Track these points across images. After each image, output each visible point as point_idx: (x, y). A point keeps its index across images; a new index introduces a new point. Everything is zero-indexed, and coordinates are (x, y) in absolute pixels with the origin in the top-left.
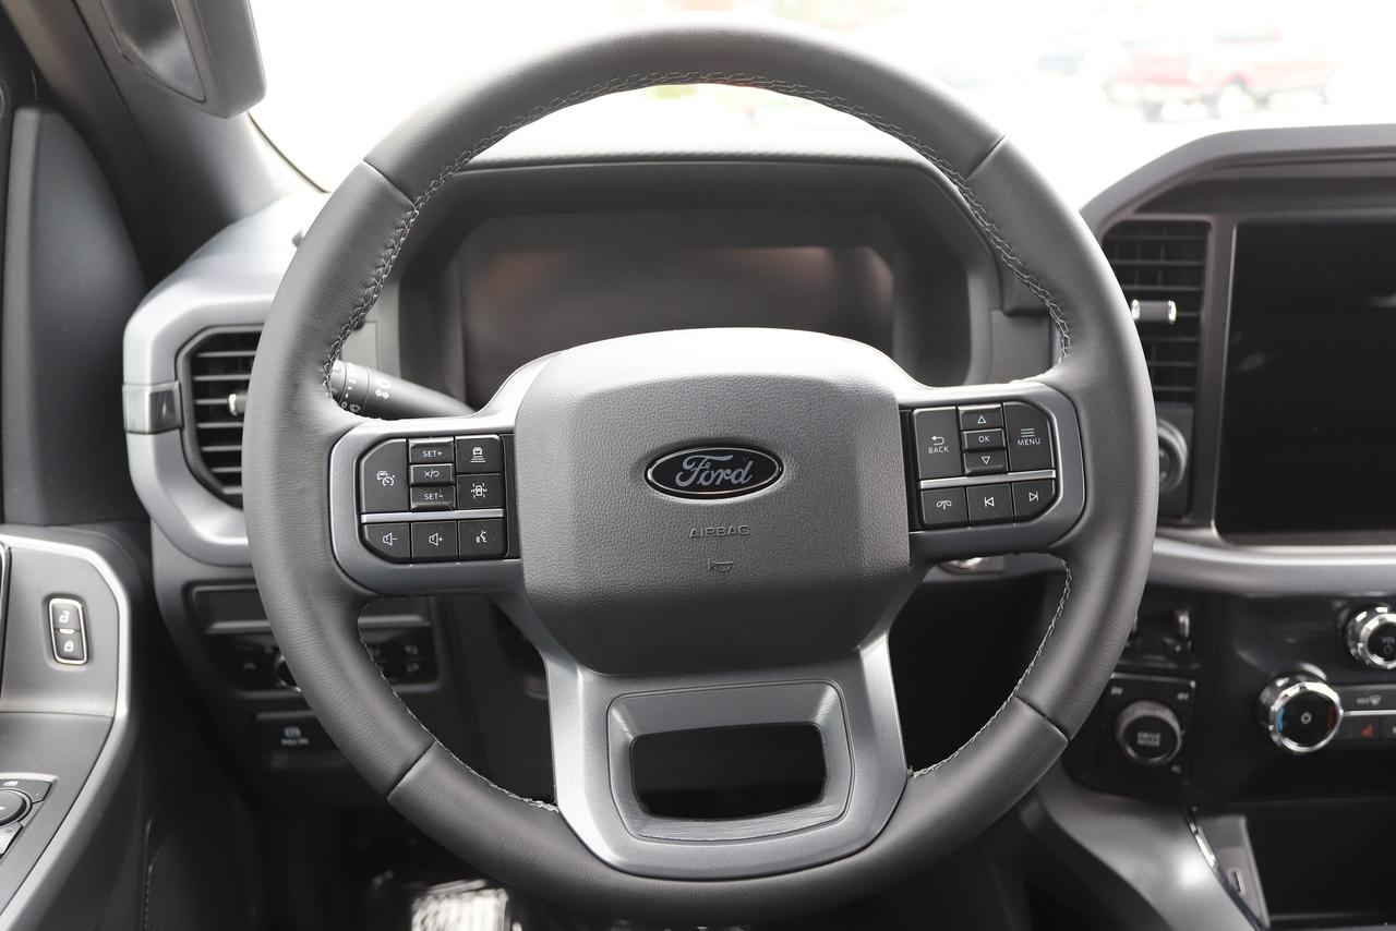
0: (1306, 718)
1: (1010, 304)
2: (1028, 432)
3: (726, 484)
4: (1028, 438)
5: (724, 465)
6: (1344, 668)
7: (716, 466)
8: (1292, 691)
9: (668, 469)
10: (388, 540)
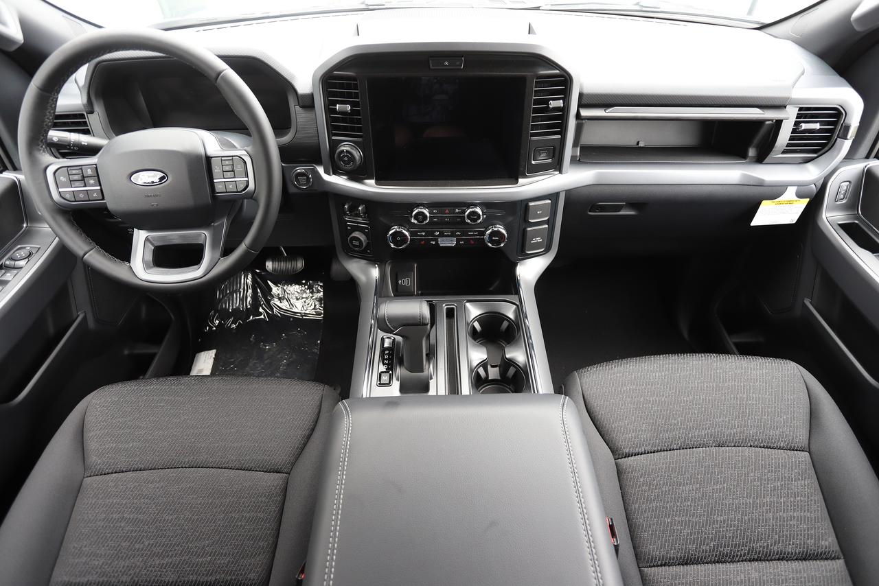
0: (399, 238)
4: (239, 168)
8: (393, 231)
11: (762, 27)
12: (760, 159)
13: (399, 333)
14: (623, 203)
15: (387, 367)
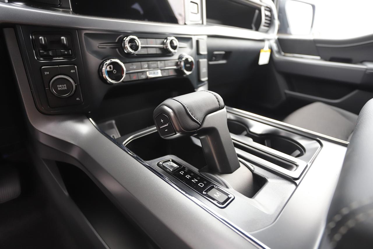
8: (108, 62)
12: (257, 29)
13: (206, 125)
14: (223, 53)
15: (201, 185)
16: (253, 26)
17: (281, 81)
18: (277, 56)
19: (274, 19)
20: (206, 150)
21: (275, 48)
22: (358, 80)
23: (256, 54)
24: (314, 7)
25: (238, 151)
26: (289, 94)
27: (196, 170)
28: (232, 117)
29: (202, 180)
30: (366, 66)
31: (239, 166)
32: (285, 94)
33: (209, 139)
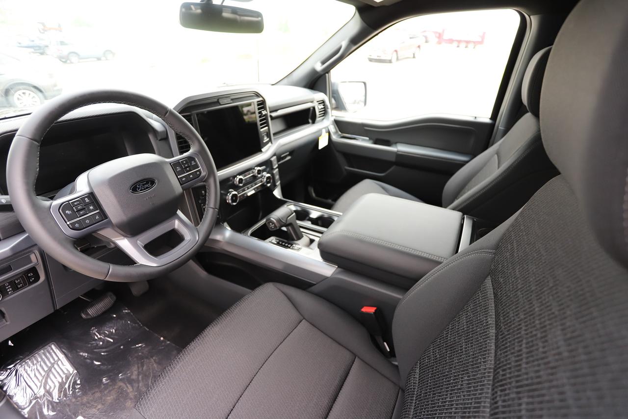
0: (234, 198)
1: (159, 138)
2: (193, 162)
3: (147, 188)
4: (193, 163)
5: (145, 184)
6: (236, 188)
7: (144, 185)
8: (231, 195)
9: (134, 189)
10: (77, 225)
11: (273, 85)
12: (314, 122)
13: (288, 223)
14: (288, 153)
15: (289, 246)
16: (310, 121)
17: (341, 160)
18: (335, 138)
19: (328, 108)
20: (289, 232)
21: (332, 129)
22: (393, 159)
23: (316, 142)
24: (365, 84)
25: (302, 230)
26: (348, 170)
27: (286, 241)
28: (299, 209)
29: (289, 244)
30: (397, 148)
31: (303, 236)
32: (346, 169)
33: (290, 228)
